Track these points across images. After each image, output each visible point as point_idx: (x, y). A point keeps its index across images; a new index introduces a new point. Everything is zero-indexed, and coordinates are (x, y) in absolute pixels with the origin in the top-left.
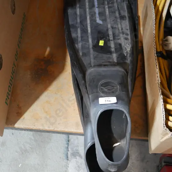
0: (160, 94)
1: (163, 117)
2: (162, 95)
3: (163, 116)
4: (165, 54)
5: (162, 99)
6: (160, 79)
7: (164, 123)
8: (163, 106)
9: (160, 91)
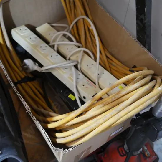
0: (35, 120)
1: (49, 140)
2: (37, 120)
3: (48, 138)
4: (30, 76)
5: (39, 124)
6: (29, 107)
7: (52, 145)
8: (43, 130)
9: (34, 118)
